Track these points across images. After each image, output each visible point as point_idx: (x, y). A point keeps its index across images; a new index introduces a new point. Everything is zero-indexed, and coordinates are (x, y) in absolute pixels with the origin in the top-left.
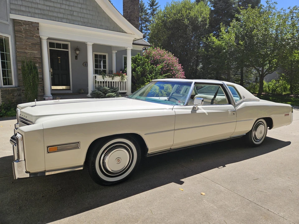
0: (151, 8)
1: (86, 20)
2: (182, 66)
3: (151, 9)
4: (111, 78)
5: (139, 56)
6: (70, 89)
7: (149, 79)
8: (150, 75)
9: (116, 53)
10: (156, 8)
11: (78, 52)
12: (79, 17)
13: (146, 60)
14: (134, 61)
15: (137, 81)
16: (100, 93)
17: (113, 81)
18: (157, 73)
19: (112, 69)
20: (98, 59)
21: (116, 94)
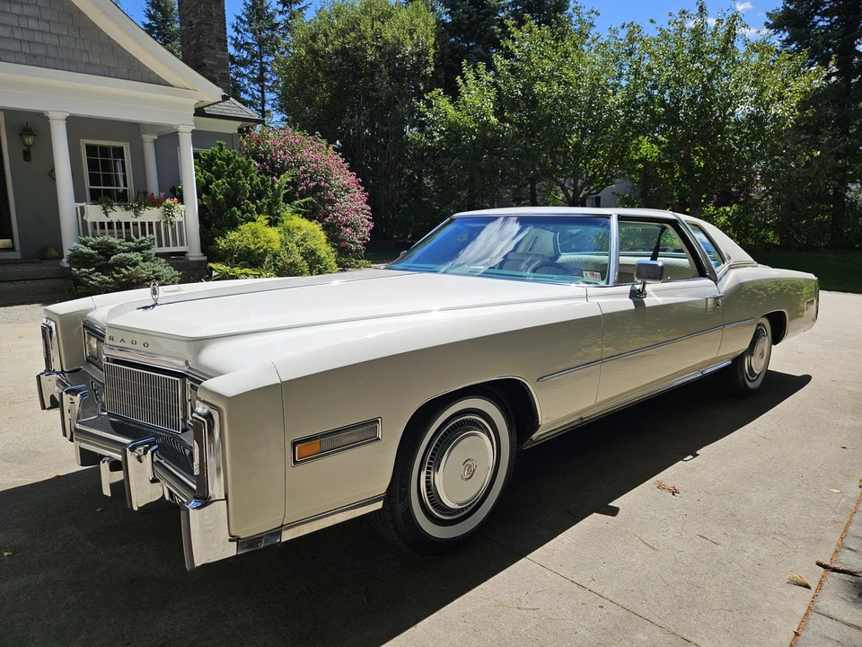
0: (286, 8)
2: (357, 177)
3: (286, 11)
4: (131, 213)
5: (221, 150)
6: (12, 249)
7: (251, 212)
8: (254, 203)
9: (155, 141)
10: (300, 10)
11: (29, 140)
12: (17, 39)
13: (240, 160)
14: (204, 163)
15: (215, 219)
16: (90, 254)
17: (139, 220)
18: (276, 195)
19: (146, 187)
20: (99, 159)
21: (144, 257)
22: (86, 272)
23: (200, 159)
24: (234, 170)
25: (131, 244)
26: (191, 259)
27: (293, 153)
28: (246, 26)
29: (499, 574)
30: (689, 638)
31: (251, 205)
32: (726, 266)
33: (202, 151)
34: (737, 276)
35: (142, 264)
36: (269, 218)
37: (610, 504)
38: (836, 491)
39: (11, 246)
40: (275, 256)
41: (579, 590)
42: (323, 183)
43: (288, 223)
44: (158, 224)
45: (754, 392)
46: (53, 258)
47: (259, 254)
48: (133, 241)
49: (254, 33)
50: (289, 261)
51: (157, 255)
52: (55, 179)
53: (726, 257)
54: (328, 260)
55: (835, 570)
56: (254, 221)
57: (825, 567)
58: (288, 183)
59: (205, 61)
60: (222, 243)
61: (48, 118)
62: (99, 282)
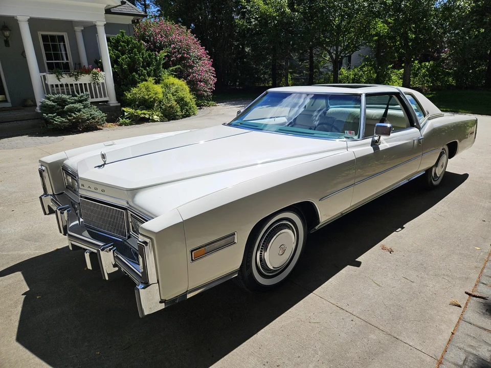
2: (206, 50)
4: (73, 78)
5: (123, 36)
6: (6, 101)
7: (144, 75)
8: (145, 69)
9: (82, 31)
11: (7, 33)
13: (135, 42)
14: (114, 45)
15: (123, 80)
16: (52, 105)
17: (78, 82)
18: (158, 65)
19: (80, 61)
20: (50, 43)
21: (84, 106)
22: (51, 116)
23: (111, 42)
24: (132, 49)
25: (76, 98)
26: (111, 105)
27: (166, 37)
29: (299, 303)
30: (397, 337)
31: (144, 71)
32: (426, 118)
33: (112, 37)
34: (432, 124)
35: (83, 110)
36: (155, 79)
37: (357, 260)
38: (478, 248)
39: (5, 99)
40: (160, 102)
41: (341, 311)
42: (185, 55)
43: (166, 81)
44: (90, 84)
45: (436, 187)
46: (30, 106)
47: (151, 101)
48: (76, 96)
50: (169, 105)
51: (92, 103)
52: (26, 58)
53: (426, 112)
54: (191, 103)
55: (475, 296)
56: (146, 81)
57: (470, 295)
58: (165, 56)
60: (129, 95)
61: (17, 20)
62: (60, 122)
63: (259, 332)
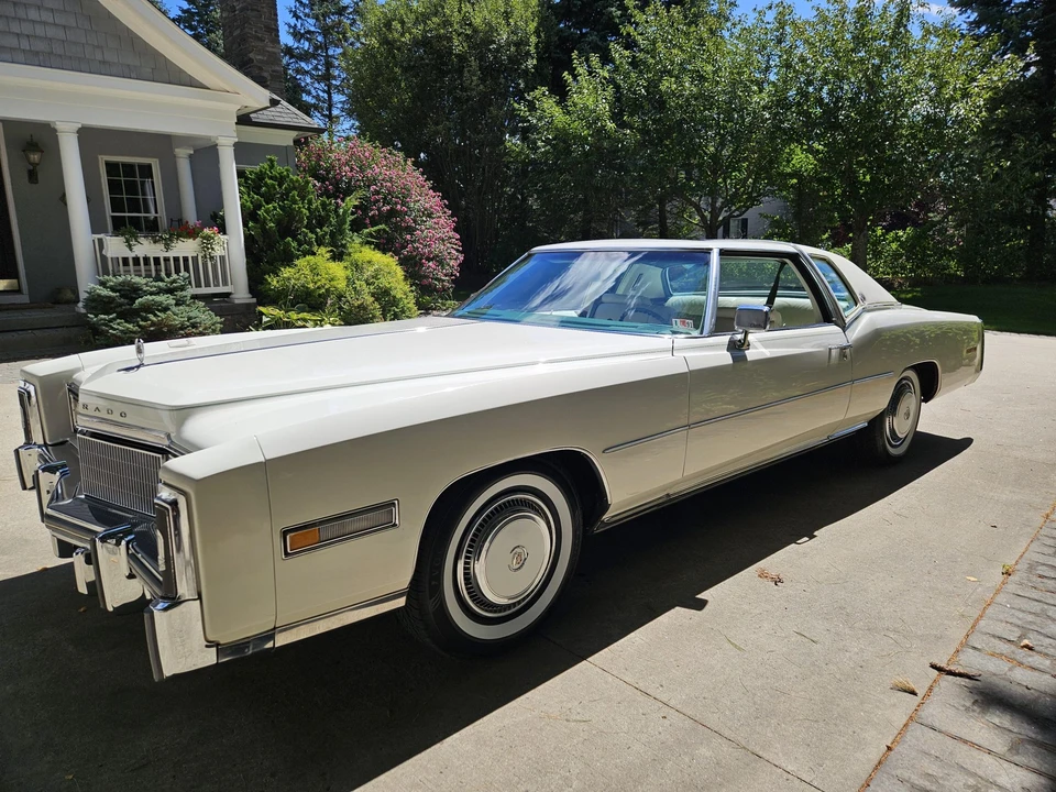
1: (41, 46)
2: (443, 198)
4: (161, 246)
5: (272, 167)
6: (18, 291)
7: (310, 244)
8: (313, 232)
9: (190, 156)
11: (35, 157)
12: (13, 33)
13: (295, 178)
14: (251, 183)
15: (265, 252)
16: (110, 297)
17: (171, 254)
18: (342, 222)
19: (181, 214)
20: (123, 179)
21: (177, 300)
22: (105, 320)
23: (247, 179)
24: (288, 191)
25: (161, 284)
26: (237, 302)
27: (362, 171)
28: (307, 11)
29: (551, 680)
30: (760, 753)
31: (310, 235)
32: (859, 308)
33: (248, 168)
34: (872, 321)
35: (174, 309)
36: (331, 251)
37: (698, 596)
38: (973, 579)
39: (17, 288)
40: (340, 297)
41: (641, 698)
42: (399, 207)
43: (356, 256)
44: (195, 259)
45: (897, 460)
46: (68, 302)
47: (320, 295)
48: (162, 280)
49: (317, 19)
50: (357, 303)
51: (195, 297)
52: (66, 204)
53: (859, 297)
54: (406, 301)
55: (950, 673)
56: (314, 254)
57: (940, 669)
58: (355, 207)
59: (251, 55)
60: (274, 282)
61: (55, 130)
62: (122, 331)
63: (447, 739)
